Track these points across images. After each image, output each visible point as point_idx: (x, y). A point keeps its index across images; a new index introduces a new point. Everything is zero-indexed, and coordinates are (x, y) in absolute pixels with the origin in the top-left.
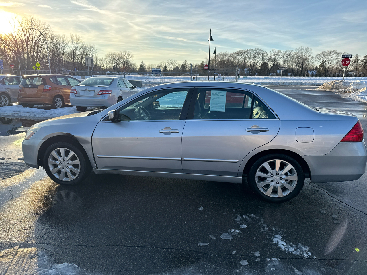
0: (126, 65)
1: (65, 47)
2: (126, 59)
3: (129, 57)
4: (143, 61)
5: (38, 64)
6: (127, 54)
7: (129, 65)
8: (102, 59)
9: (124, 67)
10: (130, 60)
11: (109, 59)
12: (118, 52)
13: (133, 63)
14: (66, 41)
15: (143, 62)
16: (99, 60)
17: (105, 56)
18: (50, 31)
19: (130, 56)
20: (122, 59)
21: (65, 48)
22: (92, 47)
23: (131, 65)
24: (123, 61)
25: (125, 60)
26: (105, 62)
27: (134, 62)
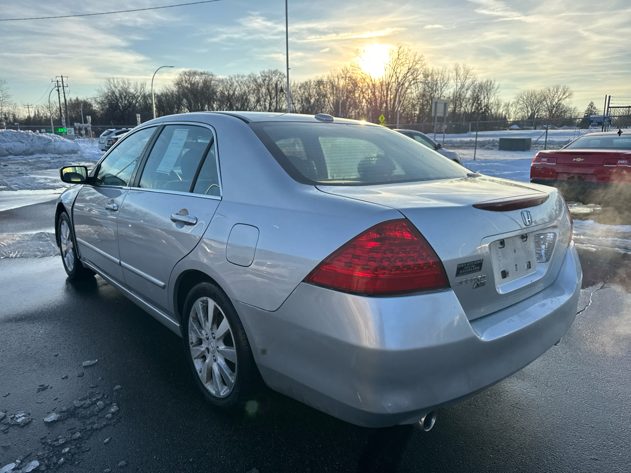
0: (555, 112)
1: (445, 87)
2: (556, 100)
3: (565, 96)
4: (592, 103)
5: (382, 118)
6: (560, 90)
7: (561, 112)
8: (509, 104)
9: (550, 115)
10: (565, 103)
11: (521, 102)
12: (543, 88)
13: (570, 107)
14: (447, 77)
15: (591, 105)
16: (502, 106)
17: (515, 98)
18: (423, 64)
19: (567, 94)
20: (548, 101)
21: (443, 89)
22: (491, 84)
23: (565, 112)
24: (549, 104)
25: (554, 103)
26: (512, 110)
27: (572, 106)
